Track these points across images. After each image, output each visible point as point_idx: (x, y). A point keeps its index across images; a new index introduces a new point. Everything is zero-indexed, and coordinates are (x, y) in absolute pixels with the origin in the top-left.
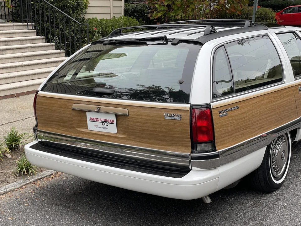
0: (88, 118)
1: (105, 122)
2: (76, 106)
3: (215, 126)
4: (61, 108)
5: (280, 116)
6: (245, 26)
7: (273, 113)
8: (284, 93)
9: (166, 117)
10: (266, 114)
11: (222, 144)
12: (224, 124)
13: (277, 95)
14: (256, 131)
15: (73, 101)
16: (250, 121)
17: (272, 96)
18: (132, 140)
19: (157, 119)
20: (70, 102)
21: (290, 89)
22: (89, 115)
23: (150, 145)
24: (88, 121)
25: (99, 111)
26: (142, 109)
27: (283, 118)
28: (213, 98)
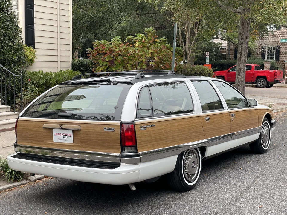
0: (54, 134)
1: (65, 136)
2: (46, 125)
3: (137, 136)
4: (35, 127)
5: (189, 136)
6: (168, 74)
7: (183, 133)
8: (193, 120)
9: (105, 130)
10: (177, 133)
11: (143, 148)
12: (143, 135)
13: (186, 121)
14: (169, 143)
15: (43, 122)
16: (164, 135)
17: (183, 121)
18: (83, 147)
19: (99, 131)
20: (41, 123)
21: (198, 118)
22: (54, 132)
23: (95, 150)
24: (54, 136)
25: (62, 128)
26: (90, 125)
27: (192, 137)
28: (136, 118)
